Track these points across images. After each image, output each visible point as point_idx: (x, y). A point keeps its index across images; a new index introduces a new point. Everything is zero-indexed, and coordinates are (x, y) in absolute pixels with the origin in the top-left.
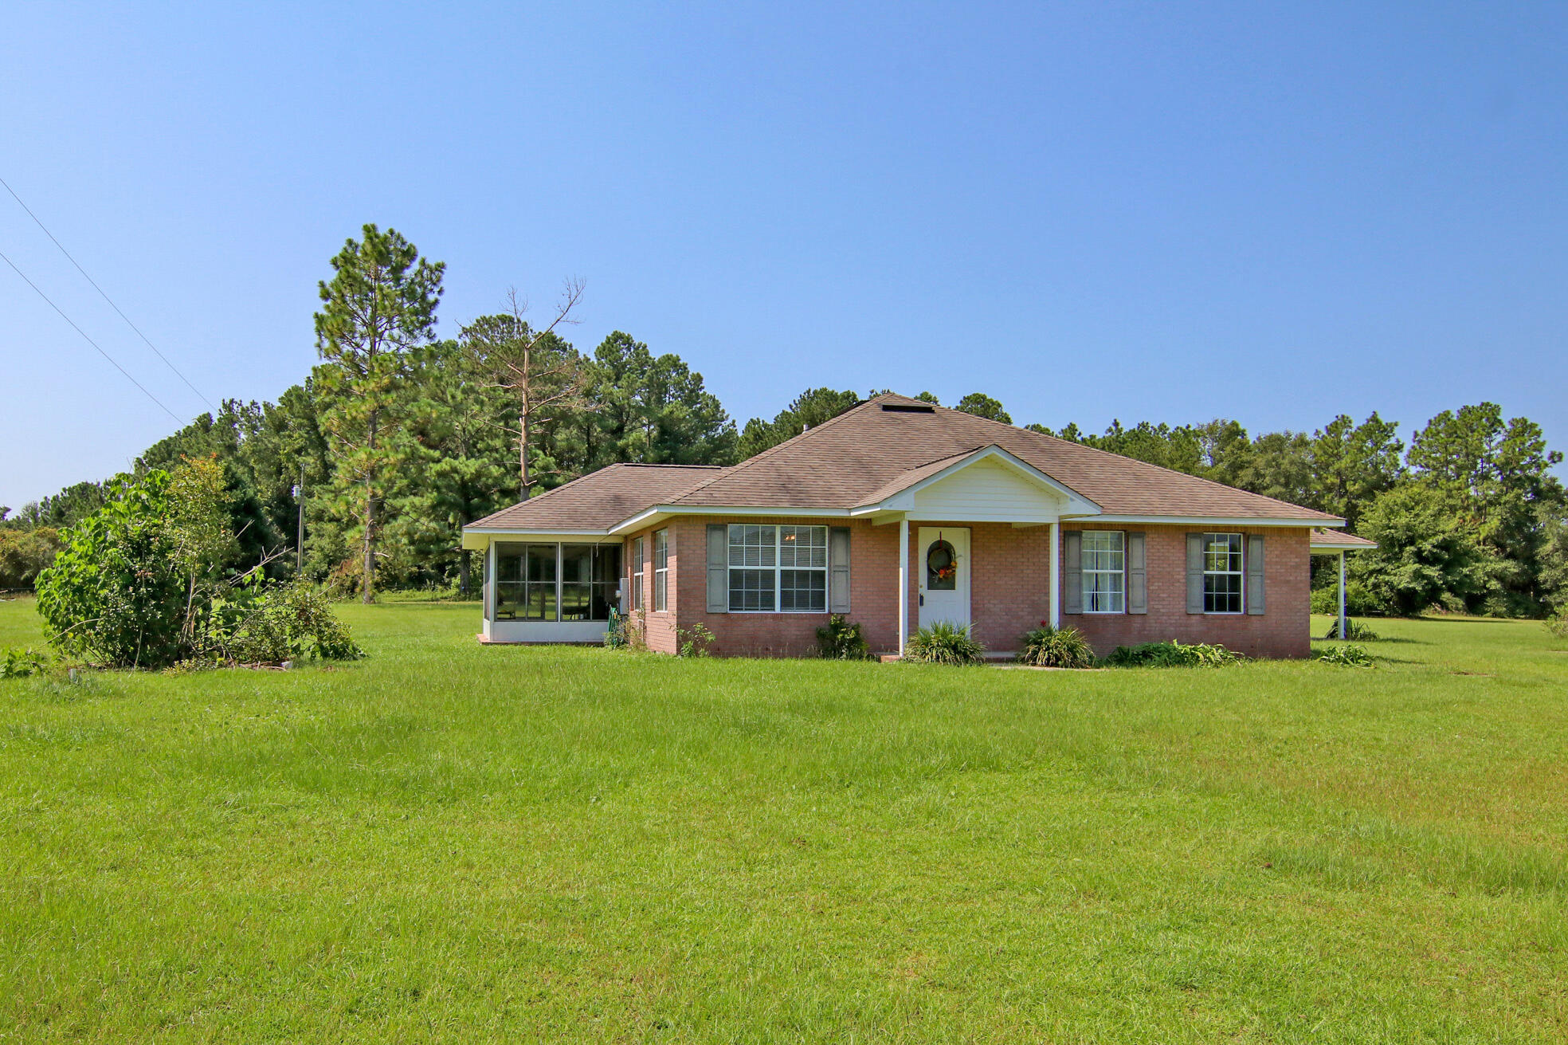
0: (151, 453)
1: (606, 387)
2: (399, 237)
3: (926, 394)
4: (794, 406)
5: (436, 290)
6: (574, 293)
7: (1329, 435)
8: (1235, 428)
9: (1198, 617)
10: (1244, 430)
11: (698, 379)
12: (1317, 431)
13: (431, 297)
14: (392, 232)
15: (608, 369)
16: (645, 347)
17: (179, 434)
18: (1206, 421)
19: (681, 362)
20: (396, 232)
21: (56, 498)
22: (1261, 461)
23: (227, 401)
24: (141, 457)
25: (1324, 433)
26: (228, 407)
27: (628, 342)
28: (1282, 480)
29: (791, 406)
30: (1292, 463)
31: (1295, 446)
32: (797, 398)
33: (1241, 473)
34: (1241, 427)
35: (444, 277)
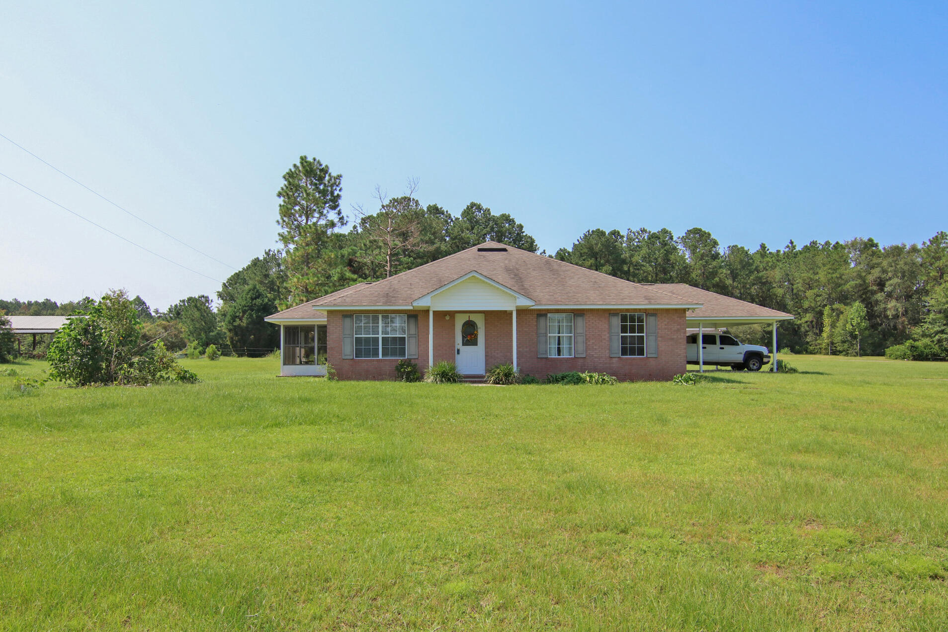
0: (230, 280)
1: (466, 234)
2: (319, 162)
3: (665, 229)
4: (580, 240)
5: (338, 189)
6: (413, 186)
7: (932, 244)
8: (870, 243)
9: (616, 359)
10: (877, 244)
11: (521, 227)
12: (924, 242)
13: (336, 193)
14: (314, 159)
15: (468, 225)
16: (489, 210)
17: (244, 269)
18: (850, 239)
19: (511, 218)
20: (317, 160)
21: (176, 306)
22: (885, 263)
23: (267, 251)
24: (225, 282)
25: (928, 243)
26: (267, 253)
27: (479, 208)
28: (900, 275)
29: (578, 241)
30: (906, 264)
31: (909, 252)
32: (582, 236)
33: (872, 271)
34: (875, 242)
35: (342, 182)
